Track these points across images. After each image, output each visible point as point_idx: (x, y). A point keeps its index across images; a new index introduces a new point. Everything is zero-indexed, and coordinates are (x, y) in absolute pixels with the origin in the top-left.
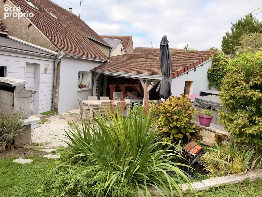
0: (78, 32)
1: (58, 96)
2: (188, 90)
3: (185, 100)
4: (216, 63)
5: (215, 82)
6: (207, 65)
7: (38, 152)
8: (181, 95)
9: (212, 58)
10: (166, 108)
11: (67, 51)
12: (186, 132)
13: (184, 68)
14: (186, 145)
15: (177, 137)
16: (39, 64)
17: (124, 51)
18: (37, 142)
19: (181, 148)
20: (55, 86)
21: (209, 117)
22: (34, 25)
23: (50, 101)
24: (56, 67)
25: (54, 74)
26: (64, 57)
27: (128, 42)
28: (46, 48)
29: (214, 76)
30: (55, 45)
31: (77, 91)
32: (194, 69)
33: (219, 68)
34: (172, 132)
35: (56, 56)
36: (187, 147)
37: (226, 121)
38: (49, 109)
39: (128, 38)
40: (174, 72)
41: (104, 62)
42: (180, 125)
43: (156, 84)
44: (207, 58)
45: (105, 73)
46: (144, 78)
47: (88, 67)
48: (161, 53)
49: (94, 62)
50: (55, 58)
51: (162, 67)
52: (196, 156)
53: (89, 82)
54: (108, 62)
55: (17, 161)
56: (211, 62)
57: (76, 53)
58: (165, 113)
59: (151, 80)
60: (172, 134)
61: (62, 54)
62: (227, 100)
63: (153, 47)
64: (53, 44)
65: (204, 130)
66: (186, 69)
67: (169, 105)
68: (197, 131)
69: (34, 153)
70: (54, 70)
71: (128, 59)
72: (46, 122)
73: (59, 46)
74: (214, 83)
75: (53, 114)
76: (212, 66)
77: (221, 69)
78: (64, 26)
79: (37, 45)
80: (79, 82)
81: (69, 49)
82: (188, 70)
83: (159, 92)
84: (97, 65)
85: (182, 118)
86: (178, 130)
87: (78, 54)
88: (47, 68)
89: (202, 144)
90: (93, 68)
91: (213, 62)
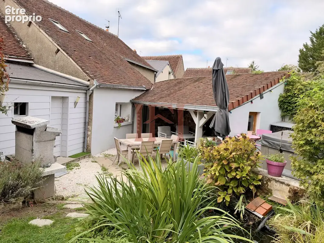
0: (116, 55)
1: (91, 134)
2: (254, 123)
3: (246, 142)
4: (290, 87)
5: (290, 112)
6: (278, 90)
7: (61, 209)
8: (241, 135)
9: (284, 80)
10: (221, 153)
11: (101, 80)
12: (249, 185)
13: (247, 95)
14: (250, 202)
15: (237, 191)
16: (68, 97)
17: (172, 73)
18: (62, 194)
19: (243, 207)
20: (87, 123)
21: (281, 164)
22: (62, 51)
23: (81, 140)
24: (88, 99)
25: (86, 108)
26: (98, 87)
27: (178, 62)
28: (76, 77)
29: (287, 104)
30: (86, 73)
31: (115, 127)
32: (260, 96)
33: (294, 94)
34: (231, 185)
35: (88, 87)
36: (251, 206)
37: (302, 175)
38: (80, 151)
39: (177, 57)
40: (233, 101)
41: (147, 90)
42: (240, 176)
43: (210, 117)
44: (276, 81)
45: (147, 103)
46: (194, 110)
47: (126, 98)
48: (214, 79)
49: (135, 90)
50: (87, 88)
51: (216, 97)
52: (263, 218)
53: (129, 115)
54: (152, 89)
55: (34, 222)
56: (283, 86)
57: (112, 82)
58: (220, 160)
59: (203, 112)
60: (231, 188)
61: (94, 83)
62: (302, 146)
63: (209, 66)
64: (84, 72)
65: (273, 182)
66: (249, 97)
67: (225, 149)
68: (265, 182)
69: (57, 210)
70: (86, 103)
71: (175, 85)
72: (76, 168)
73: (91, 74)
74: (288, 113)
75: (84, 157)
76: (284, 91)
77: (296, 95)
78: (99, 48)
79: (66, 74)
80: (116, 116)
81: (103, 78)
82: (252, 98)
83: (213, 128)
84: (138, 94)
85: (242, 167)
86: (238, 183)
87: (115, 83)
88: (77, 101)
89: (271, 201)
90: (134, 97)
91: (286, 85)
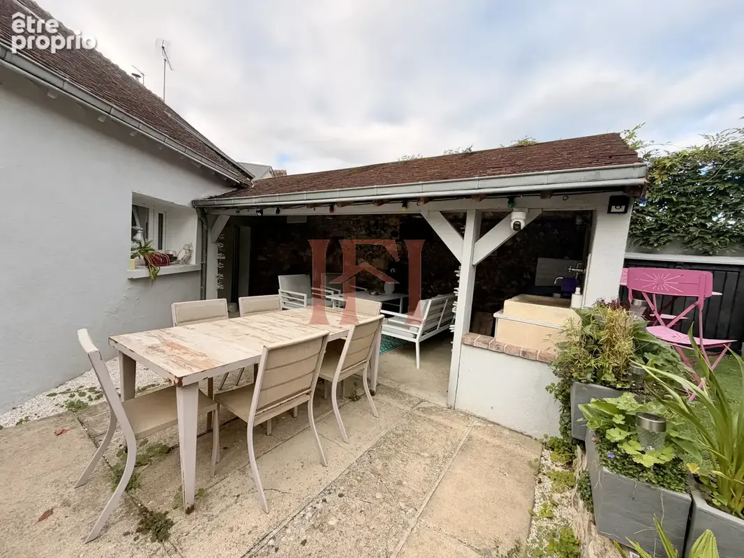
31: (132, 280)
41: (241, 188)
54: (252, 187)
